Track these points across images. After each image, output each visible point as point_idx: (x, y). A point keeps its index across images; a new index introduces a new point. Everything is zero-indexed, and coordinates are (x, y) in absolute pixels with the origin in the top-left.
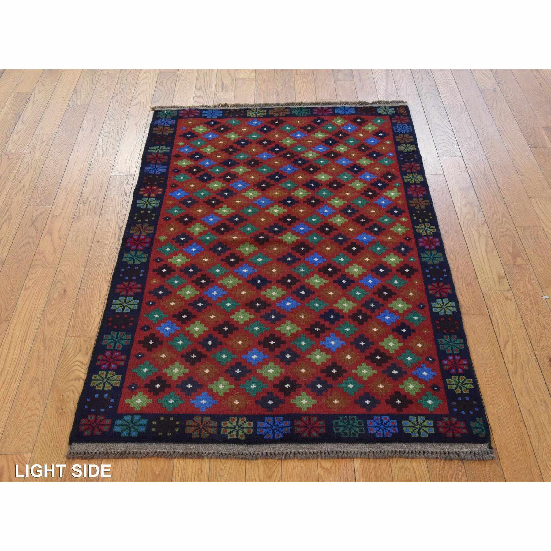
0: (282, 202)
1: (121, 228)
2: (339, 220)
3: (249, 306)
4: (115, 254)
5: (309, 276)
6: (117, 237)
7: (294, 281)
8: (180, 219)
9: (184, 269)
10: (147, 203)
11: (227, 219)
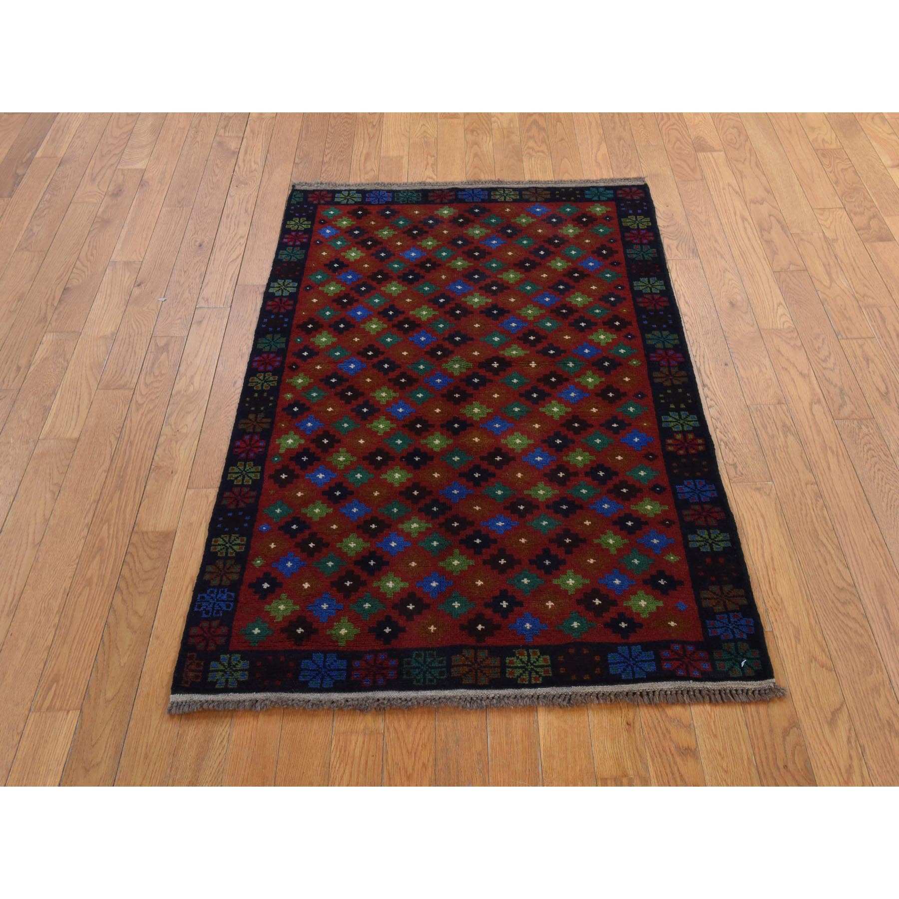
0: (467, 425)
1: (704, 385)
2: (383, 395)
3: (505, 287)
4: (694, 350)
5: (433, 320)
6: (702, 371)
7: (452, 312)
8: (620, 395)
9: (592, 326)
10: (681, 422)
11: (549, 395)
